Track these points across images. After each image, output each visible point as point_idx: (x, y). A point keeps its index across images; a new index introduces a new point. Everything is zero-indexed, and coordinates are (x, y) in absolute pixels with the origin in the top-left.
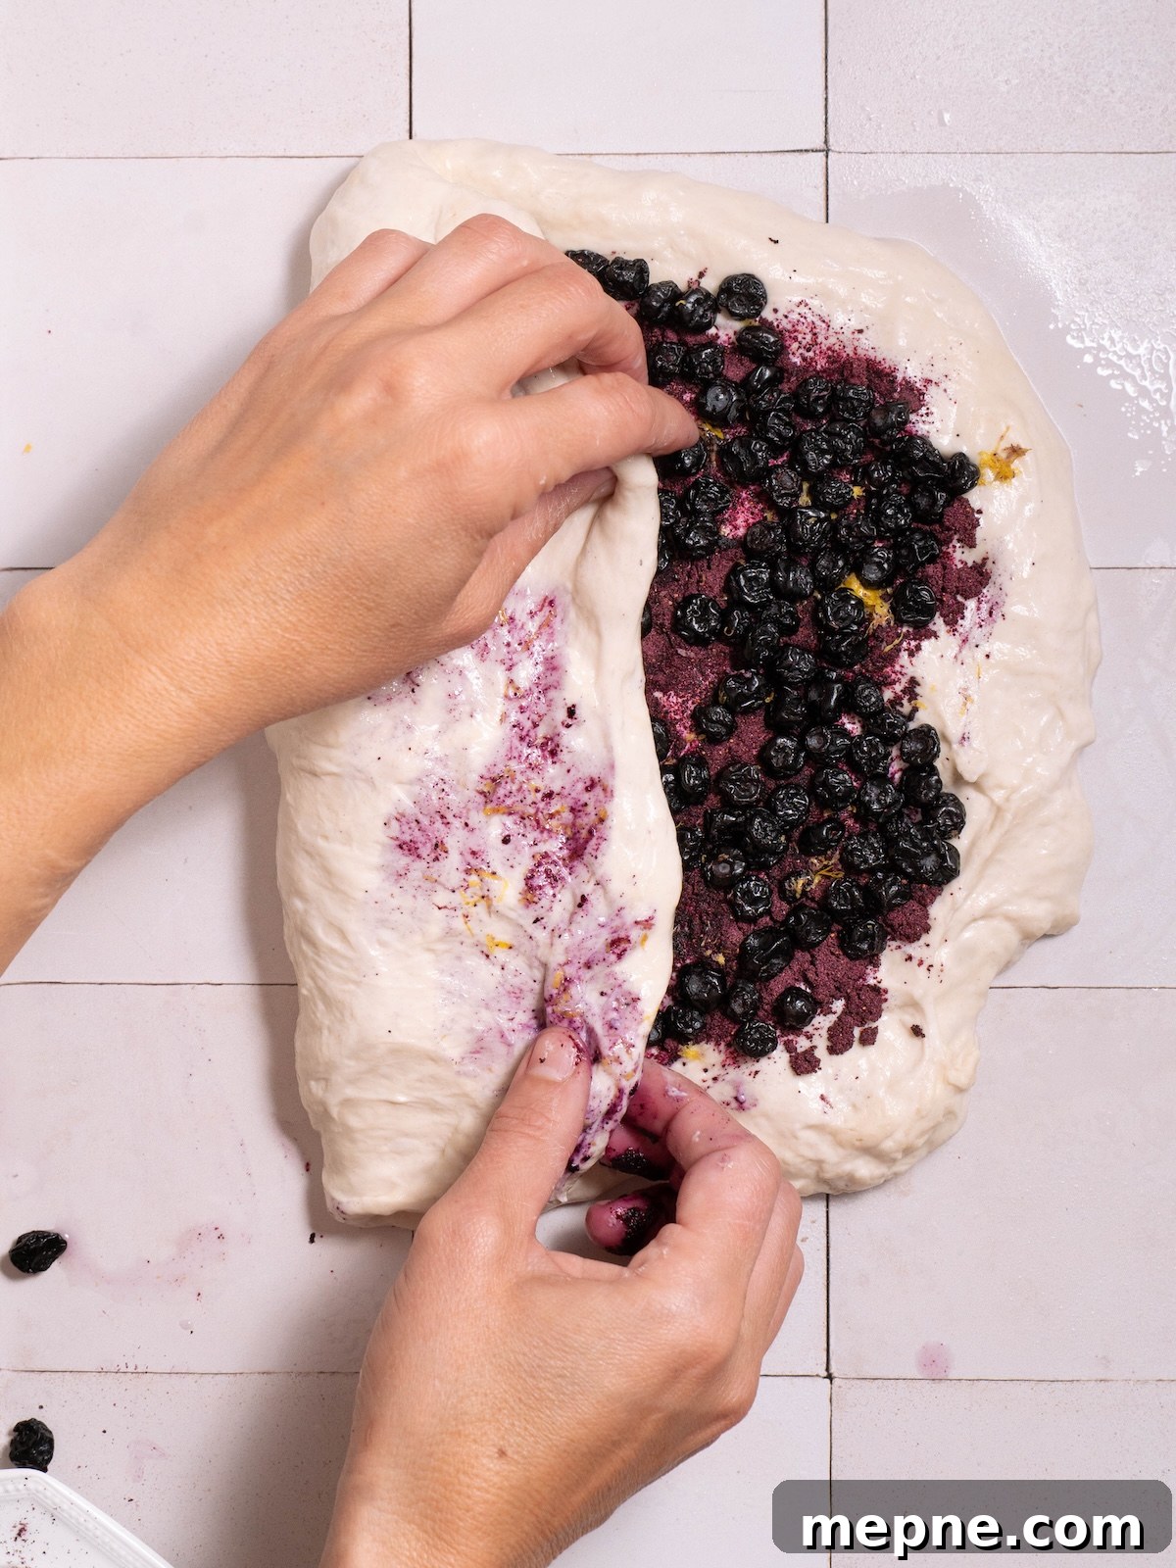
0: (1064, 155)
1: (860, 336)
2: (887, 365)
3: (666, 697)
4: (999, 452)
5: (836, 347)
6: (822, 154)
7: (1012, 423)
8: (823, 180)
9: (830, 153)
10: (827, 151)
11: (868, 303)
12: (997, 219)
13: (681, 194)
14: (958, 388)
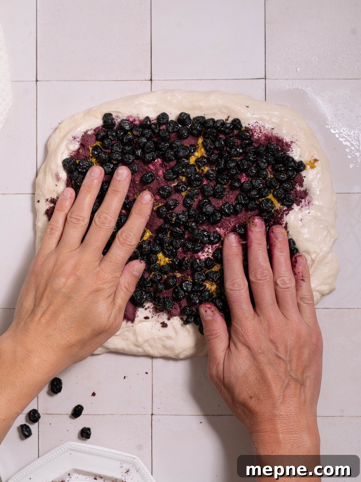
0: (331, 80)
1: (273, 130)
2: (281, 138)
3: (220, 230)
4: (311, 161)
5: (267, 133)
6: (264, 80)
7: (315, 153)
8: (264, 87)
9: (266, 79)
10: (265, 79)
11: (275, 121)
12: (312, 97)
13: (221, 97)
14: (300, 143)
